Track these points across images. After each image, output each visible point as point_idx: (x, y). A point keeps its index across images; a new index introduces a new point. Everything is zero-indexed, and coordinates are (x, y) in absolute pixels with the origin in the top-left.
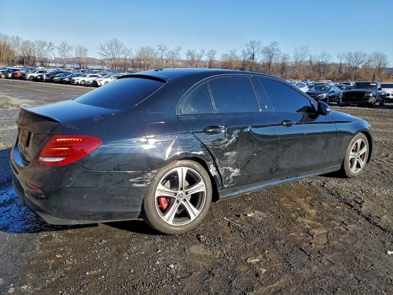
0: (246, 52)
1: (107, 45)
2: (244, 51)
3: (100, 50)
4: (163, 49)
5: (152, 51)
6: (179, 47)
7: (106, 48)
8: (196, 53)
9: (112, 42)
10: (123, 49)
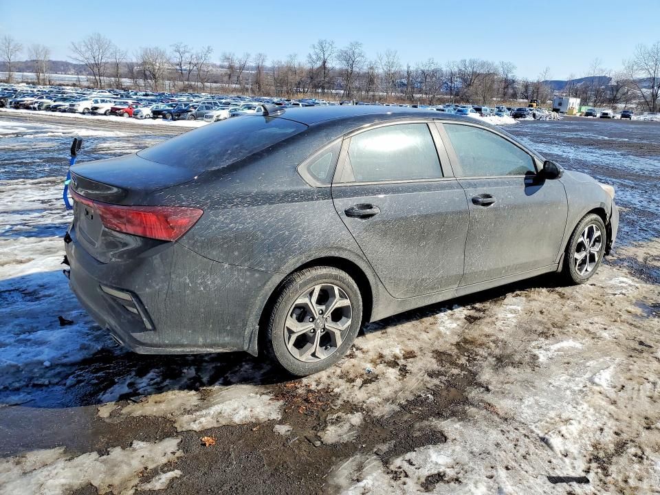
0: (314, 57)
1: (83, 44)
2: (310, 56)
3: (72, 52)
4: (181, 50)
5: (162, 54)
6: (209, 48)
7: (83, 49)
8: (235, 59)
9: (91, 38)
10: (111, 50)
